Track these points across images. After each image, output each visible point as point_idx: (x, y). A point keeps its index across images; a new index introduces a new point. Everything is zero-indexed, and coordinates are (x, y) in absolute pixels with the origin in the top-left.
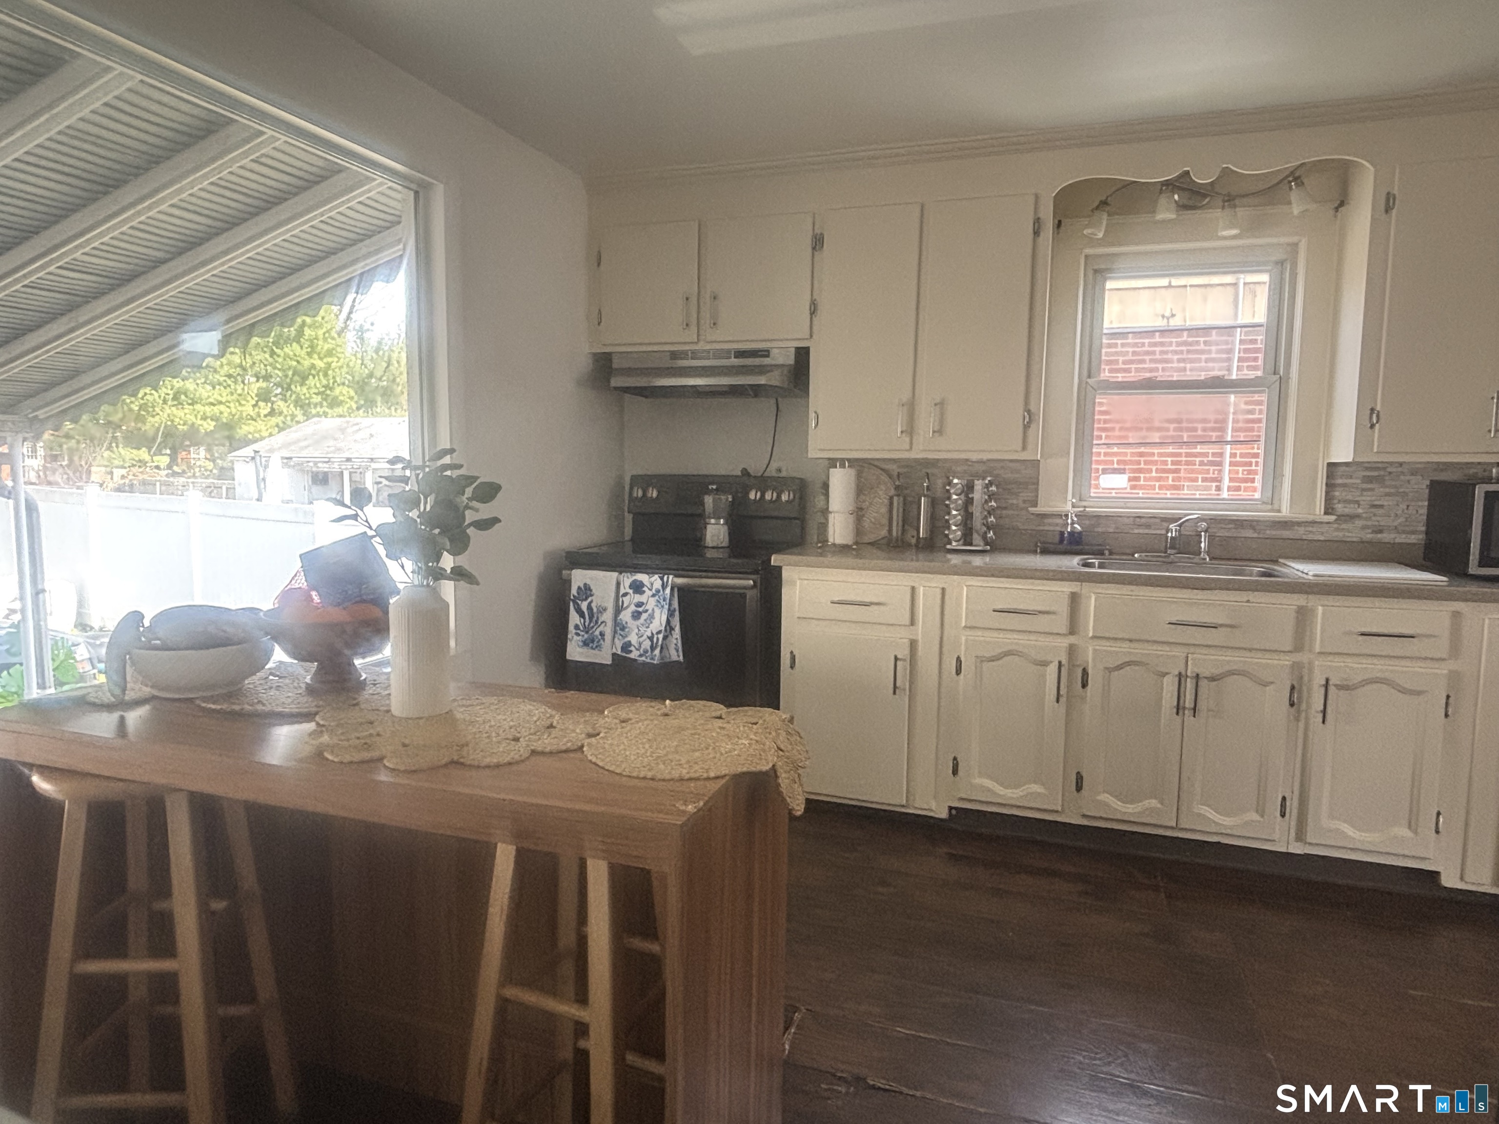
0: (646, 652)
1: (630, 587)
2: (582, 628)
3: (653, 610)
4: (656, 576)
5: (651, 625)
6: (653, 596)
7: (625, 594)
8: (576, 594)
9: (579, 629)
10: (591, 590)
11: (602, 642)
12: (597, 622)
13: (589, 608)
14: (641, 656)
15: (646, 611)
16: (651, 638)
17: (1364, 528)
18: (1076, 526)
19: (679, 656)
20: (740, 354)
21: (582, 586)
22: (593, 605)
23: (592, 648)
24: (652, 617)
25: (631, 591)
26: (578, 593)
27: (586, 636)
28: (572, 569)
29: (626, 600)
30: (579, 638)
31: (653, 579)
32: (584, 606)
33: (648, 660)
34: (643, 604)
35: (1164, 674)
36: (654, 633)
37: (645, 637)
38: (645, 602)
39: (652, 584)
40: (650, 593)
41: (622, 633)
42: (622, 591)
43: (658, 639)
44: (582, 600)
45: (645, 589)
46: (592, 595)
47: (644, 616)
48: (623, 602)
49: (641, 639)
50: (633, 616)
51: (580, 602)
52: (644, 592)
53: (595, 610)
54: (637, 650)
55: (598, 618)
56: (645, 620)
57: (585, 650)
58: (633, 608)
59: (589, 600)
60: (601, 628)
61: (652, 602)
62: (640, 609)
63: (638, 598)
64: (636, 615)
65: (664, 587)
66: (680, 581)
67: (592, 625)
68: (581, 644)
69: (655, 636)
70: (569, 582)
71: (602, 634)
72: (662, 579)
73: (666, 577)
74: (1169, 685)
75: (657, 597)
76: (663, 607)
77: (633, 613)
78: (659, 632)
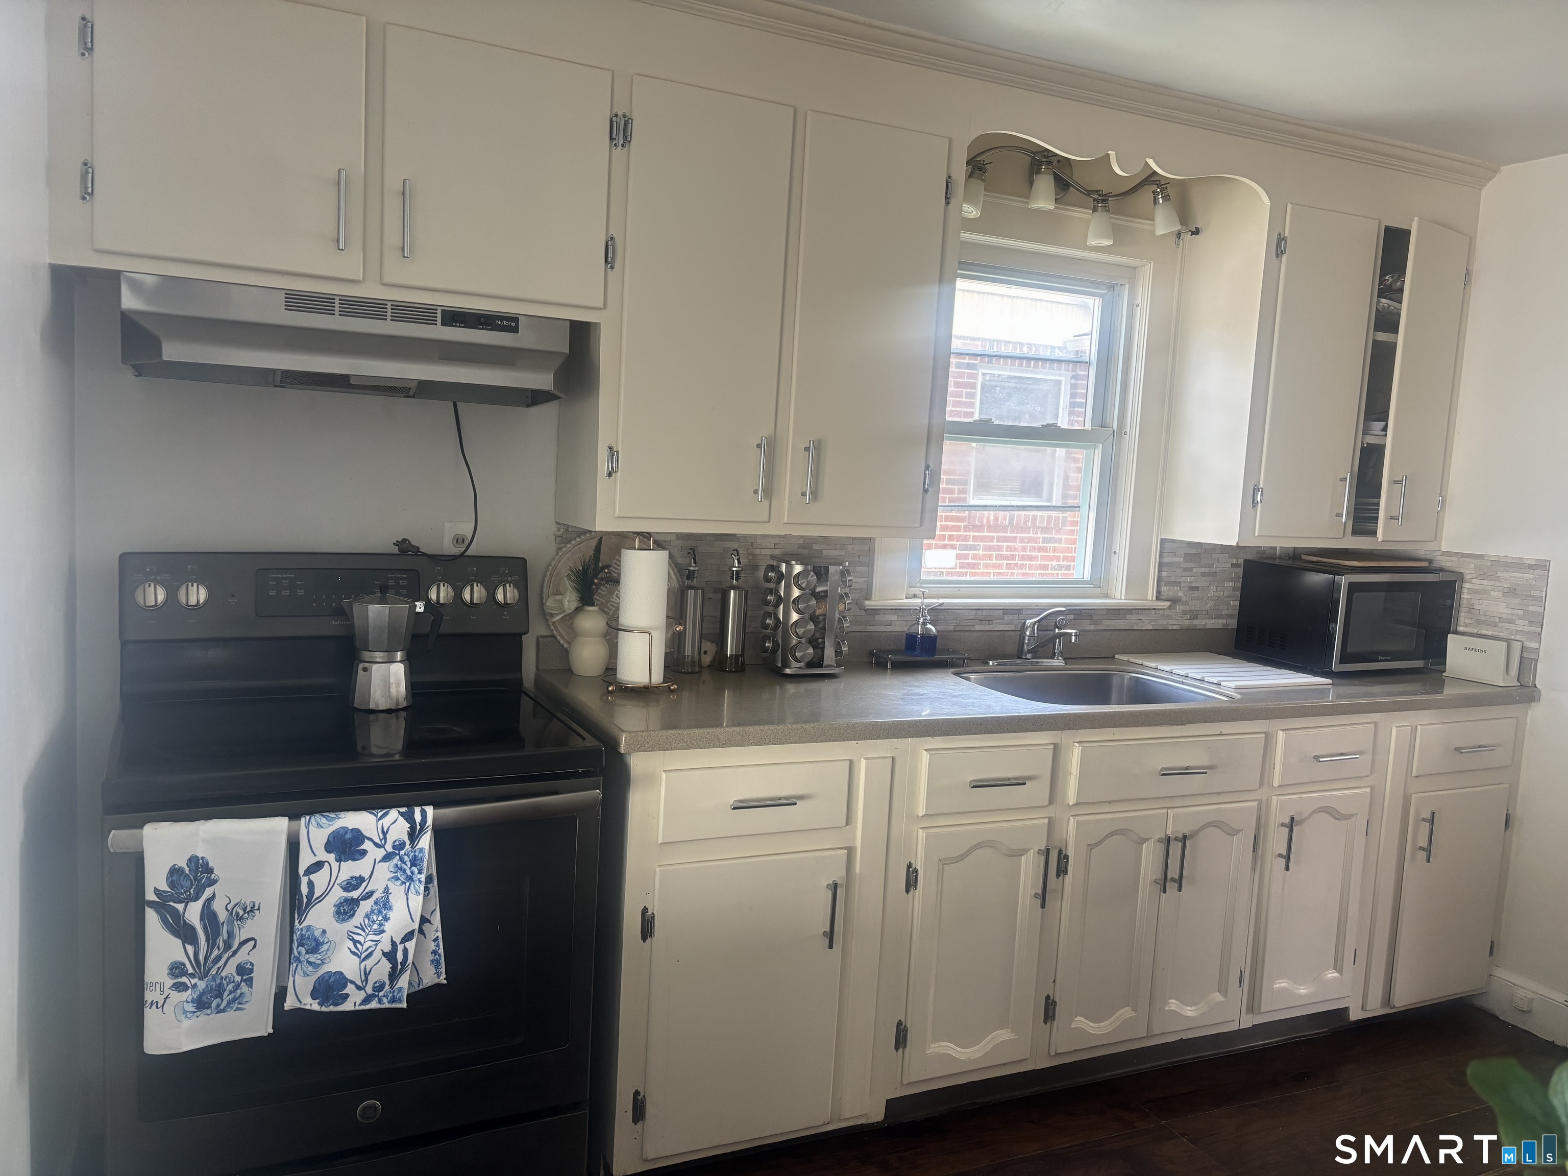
0: (379, 987)
1: (329, 848)
2: (191, 970)
3: (387, 890)
4: (394, 813)
5: (387, 926)
6: (387, 858)
7: (317, 866)
8: (164, 887)
9: (184, 973)
10: (210, 871)
11: (244, 988)
12: (228, 945)
13: (208, 915)
14: (367, 1000)
15: (370, 895)
16: (390, 956)
17: (1184, 613)
18: (929, 626)
19: (439, 975)
20: (454, 318)
21: (183, 864)
22: (219, 907)
23: (220, 1011)
24: (384, 905)
25: (331, 857)
26: (172, 885)
27: (202, 985)
28: (141, 827)
29: (320, 879)
30: (188, 995)
31: (386, 821)
32: (193, 913)
33: (386, 1005)
34: (361, 880)
35: (1145, 840)
36: (398, 940)
37: (377, 954)
38: (366, 876)
39: (385, 834)
40: (381, 853)
41: (312, 958)
42: (305, 860)
43: (405, 951)
44: (187, 901)
45: (367, 845)
46: (214, 882)
47: (365, 906)
48: (311, 885)
49: (369, 963)
50: (338, 913)
51: (180, 907)
52: (364, 853)
53: (222, 916)
54: (359, 988)
55: (231, 935)
56: (367, 916)
57: (203, 1018)
58: (338, 894)
59: (208, 892)
60: (242, 956)
61: (384, 871)
62: (355, 894)
63: (350, 869)
64: (346, 910)
65: (414, 835)
66: (450, 813)
67: (216, 953)
68: (190, 1007)
69: (400, 948)
70: (138, 860)
71: (245, 971)
72: (409, 817)
73: (417, 810)
74: (1150, 855)
75: (396, 860)
76: (410, 879)
77: (338, 906)
78: (408, 937)
